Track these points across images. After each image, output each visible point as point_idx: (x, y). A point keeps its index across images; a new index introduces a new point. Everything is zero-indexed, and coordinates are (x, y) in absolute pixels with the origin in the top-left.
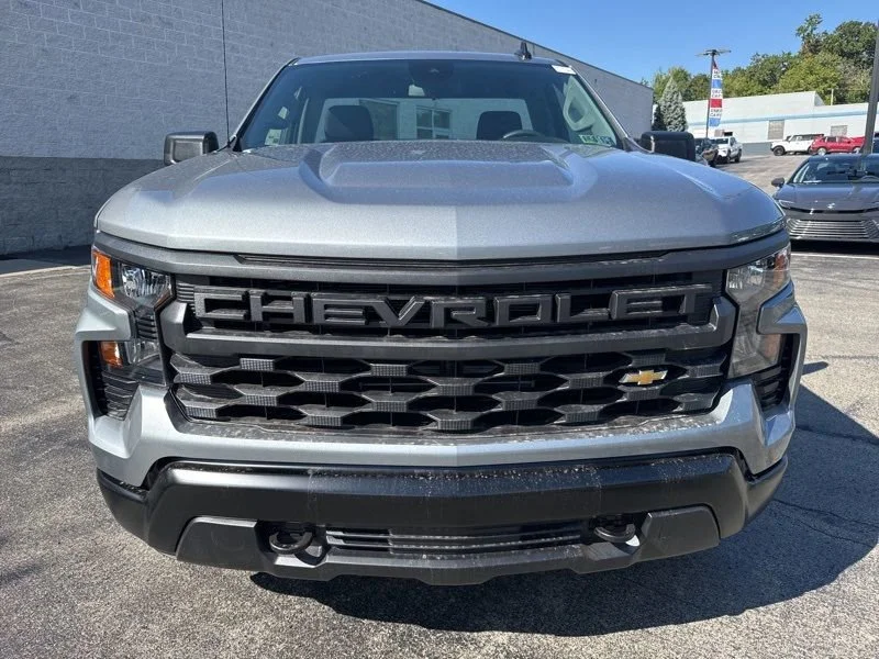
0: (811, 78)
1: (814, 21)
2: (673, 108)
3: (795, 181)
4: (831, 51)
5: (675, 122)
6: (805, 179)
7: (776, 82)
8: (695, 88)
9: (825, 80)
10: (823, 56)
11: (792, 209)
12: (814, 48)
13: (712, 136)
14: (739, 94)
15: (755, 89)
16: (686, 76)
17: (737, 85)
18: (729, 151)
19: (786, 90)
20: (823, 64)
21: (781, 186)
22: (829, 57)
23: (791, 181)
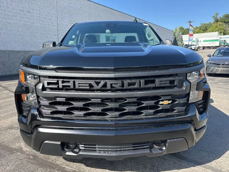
0: (216, 29)
1: (217, 14)
2: (179, 36)
3: (214, 55)
4: (222, 22)
5: (180, 40)
6: (217, 55)
7: (207, 30)
8: (185, 32)
9: (220, 29)
10: (219, 23)
11: (214, 64)
12: (217, 21)
13: (190, 44)
14: (197, 33)
15: (202, 32)
16: (183, 29)
17: (197, 31)
18: (195, 48)
19: (210, 32)
20: (220, 25)
21: (210, 57)
22: (221, 23)
23: (213, 55)
